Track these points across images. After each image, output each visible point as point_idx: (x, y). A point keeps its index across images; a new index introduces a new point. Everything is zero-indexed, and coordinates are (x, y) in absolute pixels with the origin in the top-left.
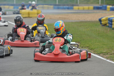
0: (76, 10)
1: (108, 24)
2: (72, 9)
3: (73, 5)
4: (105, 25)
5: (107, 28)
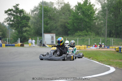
0: (111, 49)
2: (109, 48)
3: (109, 46)
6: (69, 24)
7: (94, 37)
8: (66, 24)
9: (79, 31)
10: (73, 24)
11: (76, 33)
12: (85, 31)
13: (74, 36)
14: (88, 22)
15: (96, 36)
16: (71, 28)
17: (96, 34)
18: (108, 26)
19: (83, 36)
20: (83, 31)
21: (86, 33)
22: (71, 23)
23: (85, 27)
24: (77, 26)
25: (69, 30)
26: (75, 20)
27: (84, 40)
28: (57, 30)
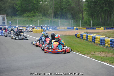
4: (79, 37)
5: (80, 39)
6: (17, 5)
7: (41, 18)
9: (27, 12)
10: (22, 5)
11: (24, 14)
12: (33, 12)
13: (22, 17)
14: (35, 4)
15: (43, 17)
17: (42, 15)
18: (54, 8)
19: (31, 17)
20: (31, 12)
21: (34, 14)
22: (19, 4)
23: (32, 8)
24: (25, 7)
25: (17, 11)
26: (23, 2)
28: (5, 11)
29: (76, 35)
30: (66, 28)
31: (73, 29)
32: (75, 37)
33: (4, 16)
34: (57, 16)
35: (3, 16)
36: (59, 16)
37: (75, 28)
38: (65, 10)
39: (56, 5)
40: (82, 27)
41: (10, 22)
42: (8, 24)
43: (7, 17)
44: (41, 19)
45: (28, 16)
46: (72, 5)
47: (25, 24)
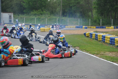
1: (89, 36)
2: (65, 27)
5: (89, 38)
6: (24, 3)
7: (49, 16)
8: (22, 3)
9: (34, 10)
10: (29, 3)
11: (31, 12)
13: (29, 15)
15: (51, 15)
16: (26, 6)
17: (50, 13)
18: (63, 6)
19: (39, 15)
20: (39, 10)
21: (41, 12)
22: (27, 2)
23: (40, 6)
24: (32, 5)
25: (24, 9)
27: (39, 19)
28: (12, 9)
29: (85, 34)
30: (74, 26)
31: (82, 27)
32: (84, 36)
33: (11, 14)
34: (65, 14)
35: (9, 14)
36: (68, 15)
37: (83, 26)
38: (74, 8)
39: (64, 3)
40: (91, 26)
41: (17, 20)
42: (15, 23)
43: (14, 14)
44: (49, 18)
45: (35, 14)
46: (81, 3)
47: (32, 22)
